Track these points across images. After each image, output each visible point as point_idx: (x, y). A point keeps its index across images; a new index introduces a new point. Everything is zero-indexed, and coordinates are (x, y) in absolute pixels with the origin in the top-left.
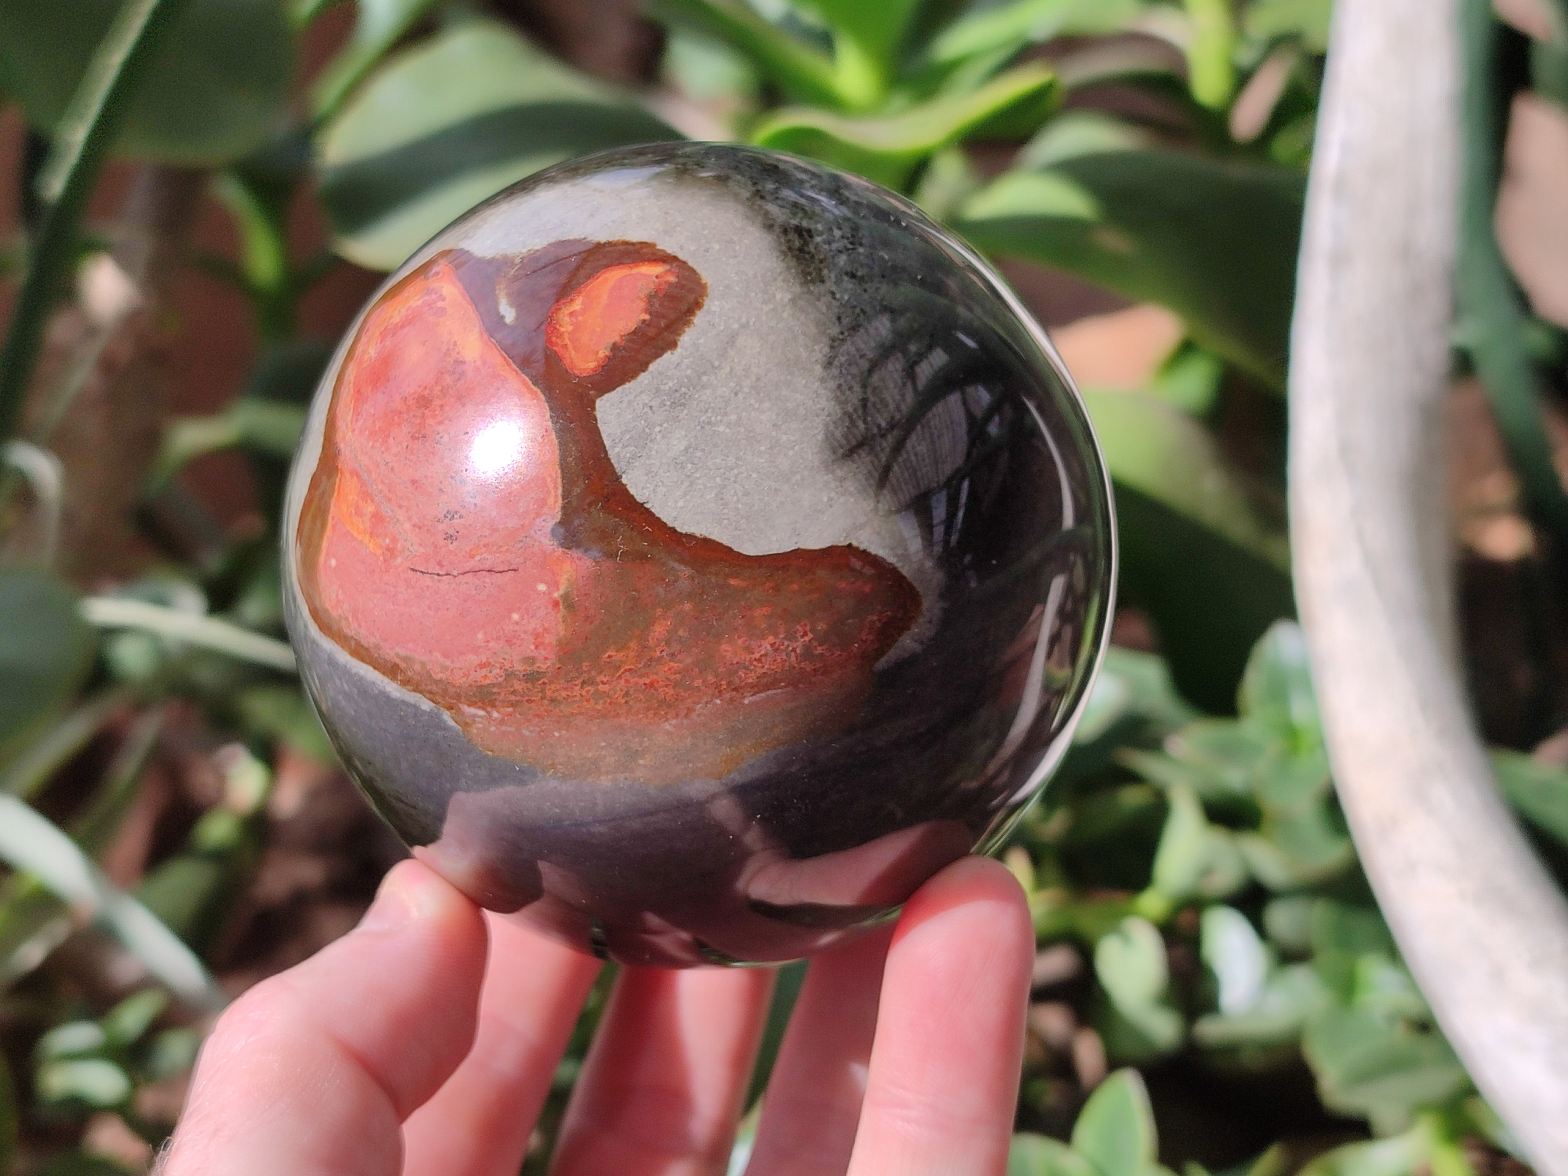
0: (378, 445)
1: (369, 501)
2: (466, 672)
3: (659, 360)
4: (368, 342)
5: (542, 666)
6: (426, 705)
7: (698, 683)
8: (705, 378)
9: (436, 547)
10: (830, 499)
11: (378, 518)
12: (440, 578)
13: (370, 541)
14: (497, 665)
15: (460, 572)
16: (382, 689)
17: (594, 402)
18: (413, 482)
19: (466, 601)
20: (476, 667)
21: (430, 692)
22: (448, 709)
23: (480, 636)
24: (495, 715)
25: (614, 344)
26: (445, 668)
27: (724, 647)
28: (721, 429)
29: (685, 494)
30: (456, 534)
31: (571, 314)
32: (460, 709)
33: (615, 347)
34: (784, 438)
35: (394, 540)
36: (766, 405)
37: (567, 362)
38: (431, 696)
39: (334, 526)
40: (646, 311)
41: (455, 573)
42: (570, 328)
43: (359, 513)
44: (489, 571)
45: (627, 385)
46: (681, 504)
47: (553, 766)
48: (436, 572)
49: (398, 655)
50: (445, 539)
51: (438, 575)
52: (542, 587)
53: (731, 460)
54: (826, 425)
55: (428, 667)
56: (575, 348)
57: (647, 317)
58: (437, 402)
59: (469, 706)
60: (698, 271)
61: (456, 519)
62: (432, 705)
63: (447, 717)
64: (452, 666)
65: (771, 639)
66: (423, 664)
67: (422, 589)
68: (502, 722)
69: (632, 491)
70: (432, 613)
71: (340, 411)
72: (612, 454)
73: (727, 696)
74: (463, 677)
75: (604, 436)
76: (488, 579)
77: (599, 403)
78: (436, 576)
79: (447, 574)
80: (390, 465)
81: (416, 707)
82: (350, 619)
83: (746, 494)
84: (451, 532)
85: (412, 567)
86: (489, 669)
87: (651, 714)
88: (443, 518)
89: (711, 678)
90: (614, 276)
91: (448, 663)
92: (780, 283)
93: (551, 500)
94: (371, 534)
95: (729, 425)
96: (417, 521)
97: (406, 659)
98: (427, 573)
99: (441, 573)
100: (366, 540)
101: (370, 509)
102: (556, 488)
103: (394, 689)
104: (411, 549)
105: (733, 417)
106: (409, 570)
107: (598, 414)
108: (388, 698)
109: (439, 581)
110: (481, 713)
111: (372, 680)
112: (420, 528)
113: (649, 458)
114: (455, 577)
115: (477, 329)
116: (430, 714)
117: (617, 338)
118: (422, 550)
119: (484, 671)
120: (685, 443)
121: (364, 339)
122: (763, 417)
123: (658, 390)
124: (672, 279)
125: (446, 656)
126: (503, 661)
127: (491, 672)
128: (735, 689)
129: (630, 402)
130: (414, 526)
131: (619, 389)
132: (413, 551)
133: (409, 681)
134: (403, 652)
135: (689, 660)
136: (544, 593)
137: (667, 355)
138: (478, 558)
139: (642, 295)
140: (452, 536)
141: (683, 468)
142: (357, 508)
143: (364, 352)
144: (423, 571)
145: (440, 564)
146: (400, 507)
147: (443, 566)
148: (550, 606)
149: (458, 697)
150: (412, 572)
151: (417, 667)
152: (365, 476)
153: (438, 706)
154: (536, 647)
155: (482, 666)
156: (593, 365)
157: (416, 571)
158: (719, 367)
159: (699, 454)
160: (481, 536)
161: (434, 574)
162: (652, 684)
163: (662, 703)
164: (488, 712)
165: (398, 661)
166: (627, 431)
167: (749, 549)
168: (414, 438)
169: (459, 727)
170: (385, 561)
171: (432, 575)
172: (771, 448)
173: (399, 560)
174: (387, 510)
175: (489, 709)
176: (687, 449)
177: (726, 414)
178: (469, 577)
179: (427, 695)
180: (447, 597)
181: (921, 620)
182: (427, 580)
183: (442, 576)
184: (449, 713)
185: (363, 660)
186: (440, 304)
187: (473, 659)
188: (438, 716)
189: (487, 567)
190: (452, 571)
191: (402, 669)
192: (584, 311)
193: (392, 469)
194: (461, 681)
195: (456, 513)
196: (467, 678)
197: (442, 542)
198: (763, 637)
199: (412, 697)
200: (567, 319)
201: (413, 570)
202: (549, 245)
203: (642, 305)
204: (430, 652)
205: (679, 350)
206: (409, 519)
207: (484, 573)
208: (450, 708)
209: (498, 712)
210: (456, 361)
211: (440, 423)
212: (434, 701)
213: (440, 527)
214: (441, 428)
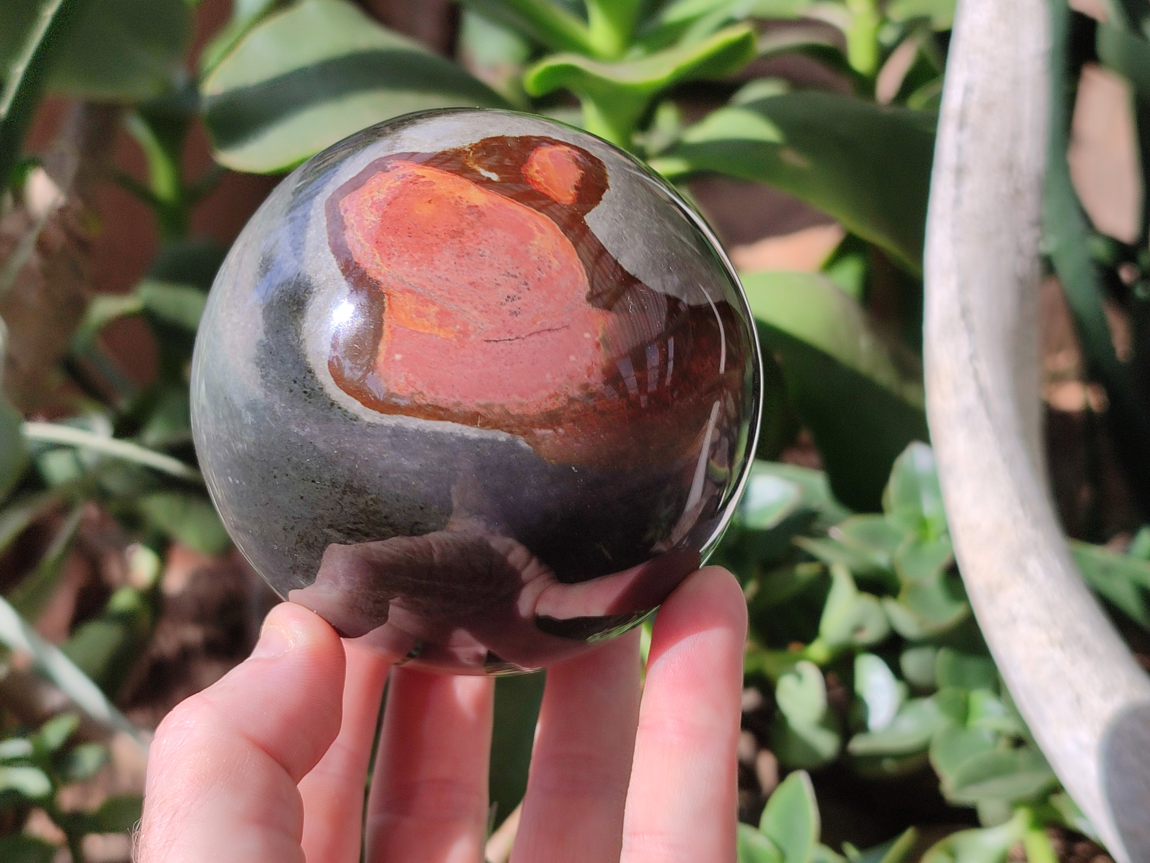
0: (423, 267)
1: (430, 305)
2: (539, 404)
3: (604, 195)
5: (593, 389)
6: (503, 436)
9: (504, 321)
11: (443, 314)
12: (511, 342)
13: (439, 331)
14: (563, 394)
15: (527, 335)
16: (460, 435)
17: (582, 218)
18: (471, 284)
19: (534, 353)
20: (546, 399)
21: (508, 426)
22: (522, 435)
23: (548, 376)
24: (560, 431)
25: (575, 187)
26: (521, 405)
30: (519, 310)
31: (537, 171)
32: (533, 432)
33: (577, 188)
35: (465, 324)
37: (553, 197)
38: (508, 428)
39: (392, 332)
40: (579, 169)
41: (523, 336)
42: (542, 179)
43: (421, 315)
44: (549, 330)
45: (596, 209)
48: (508, 339)
49: (479, 406)
50: (510, 315)
51: (510, 340)
52: (587, 335)
55: (506, 407)
56: (554, 190)
57: (582, 172)
58: (468, 232)
59: (540, 428)
61: (516, 300)
62: (508, 435)
63: (521, 441)
64: (526, 402)
66: (502, 406)
67: (498, 353)
68: (565, 435)
70: (508, 368)
74: (536, 408)
75: (597, 237)
76: (548, 335)
77: (586, 219)
78: (508, 342)
79: (517, 338)
80: (444, 277)
81: (493, 442)
82: (425, 392)
84: (515, 309)
85: (485, 339)
86: (556, 397)
88: (505, 301)
91: (524, 400)
93: (580, 279)
94: (440, 326)
96: (482, 307)
97: (485, 407)
98: (500, 340)
99: (511, 338)
100: (435, 331)
101: (433, 310)
102: (582, 271)
103: (472, 432)
104: (482, 327)
106: (484, 342)
107: (589, 225)
109: (511, 344)
110: (550, 432)
111: (449, 432)
112: (486, 312)
113: (627, 249)
114: (523, 339)
116: (506, 444)
117: (574, 183)
118: (492, 326)
119: (553, 400)
124: (578, 154)
125: (522, 395)
126: (566, 390)
127: (557, 400)
129: (603, 218)
130: (481, 311)
131: (593, 212)
132: (484, 328)
133: (488, 422)
134: (482, 402)
136: (589, 339)
138: (539, 323)
140: (515, 312)
142: (419, 312)
144: (496, 340)
145: (510, 332)
146: (464, 302)
147: (512, 333)
148: (594, 347)
149: (532, 424)
150: (486, 343)
151: (497, 410)
152: (419, 290)
153: (513, 435)
154: (589, 376)
155: (551, 397)
156: (570, 198)
157: (490, 341)
160: (538, 308)
161: (507, 340)
164: (555, 430)
165: (478, 409)
166: (610, 232)
168: (458, 256)
169: (530, 447)
170: (459, 341)
171: (505, 341)
173: (473, 337)
174: (451, 307)
175: (556, 427)
178: (535, 338)
179: (505, 429)
180: (519, 354)
182: (501, 345)
183: (513, 340)
184: (523, 438)
185: (441, 419)
187: (545, 393)
188: (513, 443)
189: (547, 327)
190: (520, 335)
191: (482, 414)
192: (542, 169)
193: (447, 279)
194: (534, 411)
195: (515, 296)
196: (540, 408)
197: (508, 318)
199: (489, 434)
200: (536, 175)
201: (487, 341)
203: (573, 166)
204: (508, 395)
205: (611, 189)
206: (475, 308)
207: (545, 332)
208: (524, 434)
209: (562, 428)
210: (469, 207)
211: (479, 243)
212: (511, 432)
213: (504, 308)
214: (481, 247)
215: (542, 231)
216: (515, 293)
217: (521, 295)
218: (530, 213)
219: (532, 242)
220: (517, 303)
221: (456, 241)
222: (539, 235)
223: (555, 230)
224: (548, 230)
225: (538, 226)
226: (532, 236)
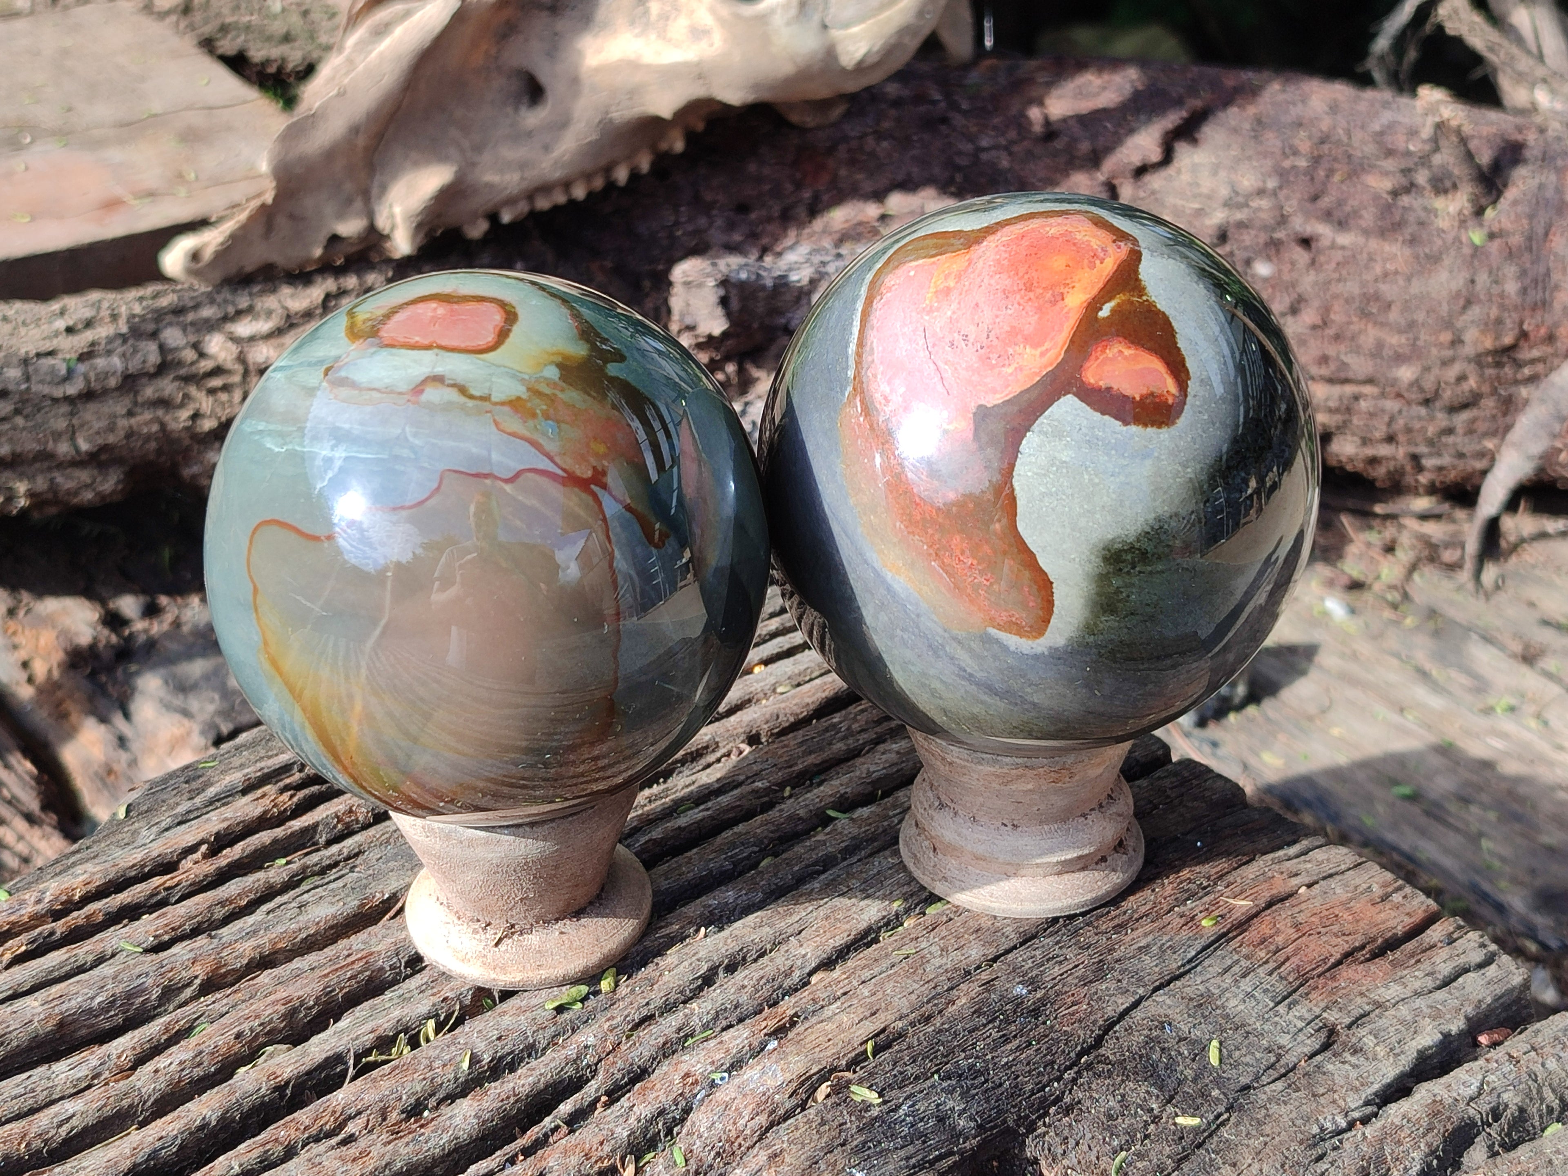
0: (993, 269)
1: (956, 280)
2: (878, 390)
3: (1113, 420)
4: (1059, 224)
6: (850, 373)
7: (930, 531)
8: (1113, 452)
9: (943, 337)
10: (1074, 559)
11: (948, 291)
12: (926, 349)
13: (932, 293)
14: (889, 408)
15: (934, 360)
16: (850, 340)
17: (1069, 393)
18: (977, 305)
19: (919, 371)
20: (883, 395)
21: (858, 373)
23: (902, 389)
24: (862, 419)
25: (1111, 388)
26: (875, 376)
27: (958, 537)
28: (1086, 477)
29: (1036, 474)
30: (956, 347)
31: (1120, 352)
32: (856, 395)
33: (1109, 389)
34: (1098, 516)
35: (938, 309)
36: (1114, 496)
37: (1087, 364)
39: (934, 263)
40: (1142, 396)
41: (932, 357)
42: (1110, 355)
43: (946, 277)
44: (942, 377)
45: (1088, 408)
46: (1029, 474)
47: (848, 466)
49: (872, 342)
50: (950, 341)
51: (927, 346)
52: (946, 414)
53: (1070, 492)
54: (1119, 537)
55: (871, 365)
56: (1098, 365)
57: (1138, 399)
58: (1031, 295)
59: (860, 400)
60: (1183, 414)
61: (964, 342)
62: (852, 377)
63: (850, 389)
64: (878, 380)
65: (975, 562)
66: (872, 360)
67: (915, 340)
68: (859, 425)
69: (1024, 442)
70: (904, 353)
71: (1007, 229)
72: (1041, 419)
73: (931, 551)
74: (874, 390)
75: (1050, 409)
76: (937, 379)
77: (1070, 396)
79: (930, 352)
80: (983, 283)
81: (847, 368)
82: (882, 301)
83: (1053, 510)
84: (956, 343)
85: (926, 328)
86: (885, 404)
87: (901, 511)
88: (962, 334)
89: (936, 537)
90: (1156, 365)
91: (879, 377)
92: (1198, 467)
93: (998, 396)
94: (936, 292)
95: (1090, 480)
96: (955, 318)
97: (872, 347)
98: (926, 339)
100: (932, 290)
101: (952, 284)
102: (1007, 395)
103: (852, 348)
104: (936, 322)
105: (1097, 481)
106: (924, 327)
107: (1062, 399)
108: (847, 347)
109: (924, 349)
110: (859, 410)
112: (951, 322)
113: (1049, 442)
114: (930, 358)
115: (1088, 296)
116: (847, 378)
117: (1115, 388)
118: (938, 330)
119: (883, 401)
120: (1068, 459)
121: (1060, 220)
122: (1105, 498)
123: (1093, 428)
124: (1170, 402)
127: (884, 406)
128: (937, 554)
129: (1078, 415)
131: (1084, 405)
132: (936, 324)
133: (859, 357)
135: (940, 520)
136: (943, 417)
137: (1118, 423)
138: (946, 367)
139: (1151, 389)
140: (953, 344)
141: (1052, 466)
142: (950, 274)
143: (1051, 225)
144: (927, 336)
145: (934, 344)
147: (933, 347)
149: (863, 391)
150: (923, 330)
151: (870, 357)
152: (970, 270)
153: (853, 381)
155: (885, 399)
156: (1092, 381)
157: (924, 332)
158: (1124, 457)
159: (1064, 471)
160: (960, 363)
161: (927, 344)
162: (917, 504)
163: (910, 515)
164: (861, 414)
165: (868, 345)
166: (1059, 422)
167: (1020, 529)
168: (1004, 290)
169: (846, 399)
170: (924, 309)
172: (1088, 511)
173: (927, 318)
174: (954, 295)
175: (863, 414)
176: (1065, 462)
177: (1096, 475)
178: (933, 367)
179: (856, 371)
180: (917, 358)
181: (1030, 642)
182: (922, 341)
183: (928, 349)
185: (862, 319)
186: (1098, 262)
187: (887, 391)
188: (848, 383)
189: (944, 375)
190: (932, 354)
191: (865, 350)
192: (1126, 358)
193: (980, 286)
194: (872, 389)
195: (968, 340)
196: (875, 393)
197: (947, 340)
198: (974, 558)
199: (852, 362)
200: (1116, 350)
201: (925, 330)
202: (1163, 313)
203: (1145, 392)
204: (881, 362)
205: (1125, 428)
206: (954, 313)
207: (940, 374)
208: (854, 389)
209: (864, 420)
210: (1062, 294)
211: (1019, 304)
212: (855, 378)
213: (956, 335)
214: (1016, 306)
215: (1042, 354)
216: (971, 340)
217: (970, 345)
218: (1061, 343)
219: (1027, 347)
220: (963, 344)
221: (1021, 286)
222: (1038, 352)
223: (1046, 367)
224: (1045, 360)
225: (1047, 350)
226: (1035, 346)
